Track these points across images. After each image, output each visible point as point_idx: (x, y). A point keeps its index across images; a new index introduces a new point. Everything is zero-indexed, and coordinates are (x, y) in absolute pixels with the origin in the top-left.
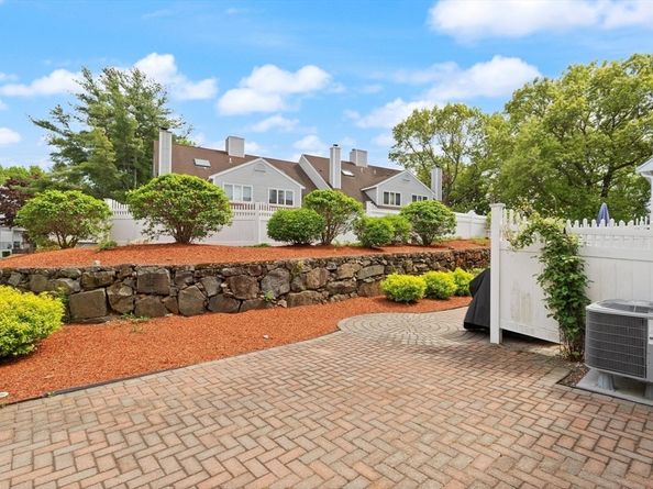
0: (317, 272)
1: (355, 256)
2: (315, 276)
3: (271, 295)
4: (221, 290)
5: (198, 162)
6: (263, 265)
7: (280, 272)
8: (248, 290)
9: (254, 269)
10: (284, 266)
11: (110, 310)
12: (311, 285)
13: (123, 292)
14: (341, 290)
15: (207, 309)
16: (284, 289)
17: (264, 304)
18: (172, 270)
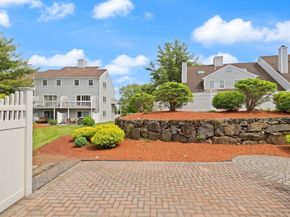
0: (233, 126)
1: (265, 118)
2: (231, 129)
3: (203, 136)
4: (178, 132)
5: (200, 72)
6: (199, 121)
7: (207, 125)
8: (191, 133)
9: (194, 123)
10: (211, 123)
11: (141, 136)
12: (228, 133)
13: (145, 130)
14: (252, 138)
15: (172, 140)
16: (210, 134)
17: (198, 141)
18: (160, 122)
